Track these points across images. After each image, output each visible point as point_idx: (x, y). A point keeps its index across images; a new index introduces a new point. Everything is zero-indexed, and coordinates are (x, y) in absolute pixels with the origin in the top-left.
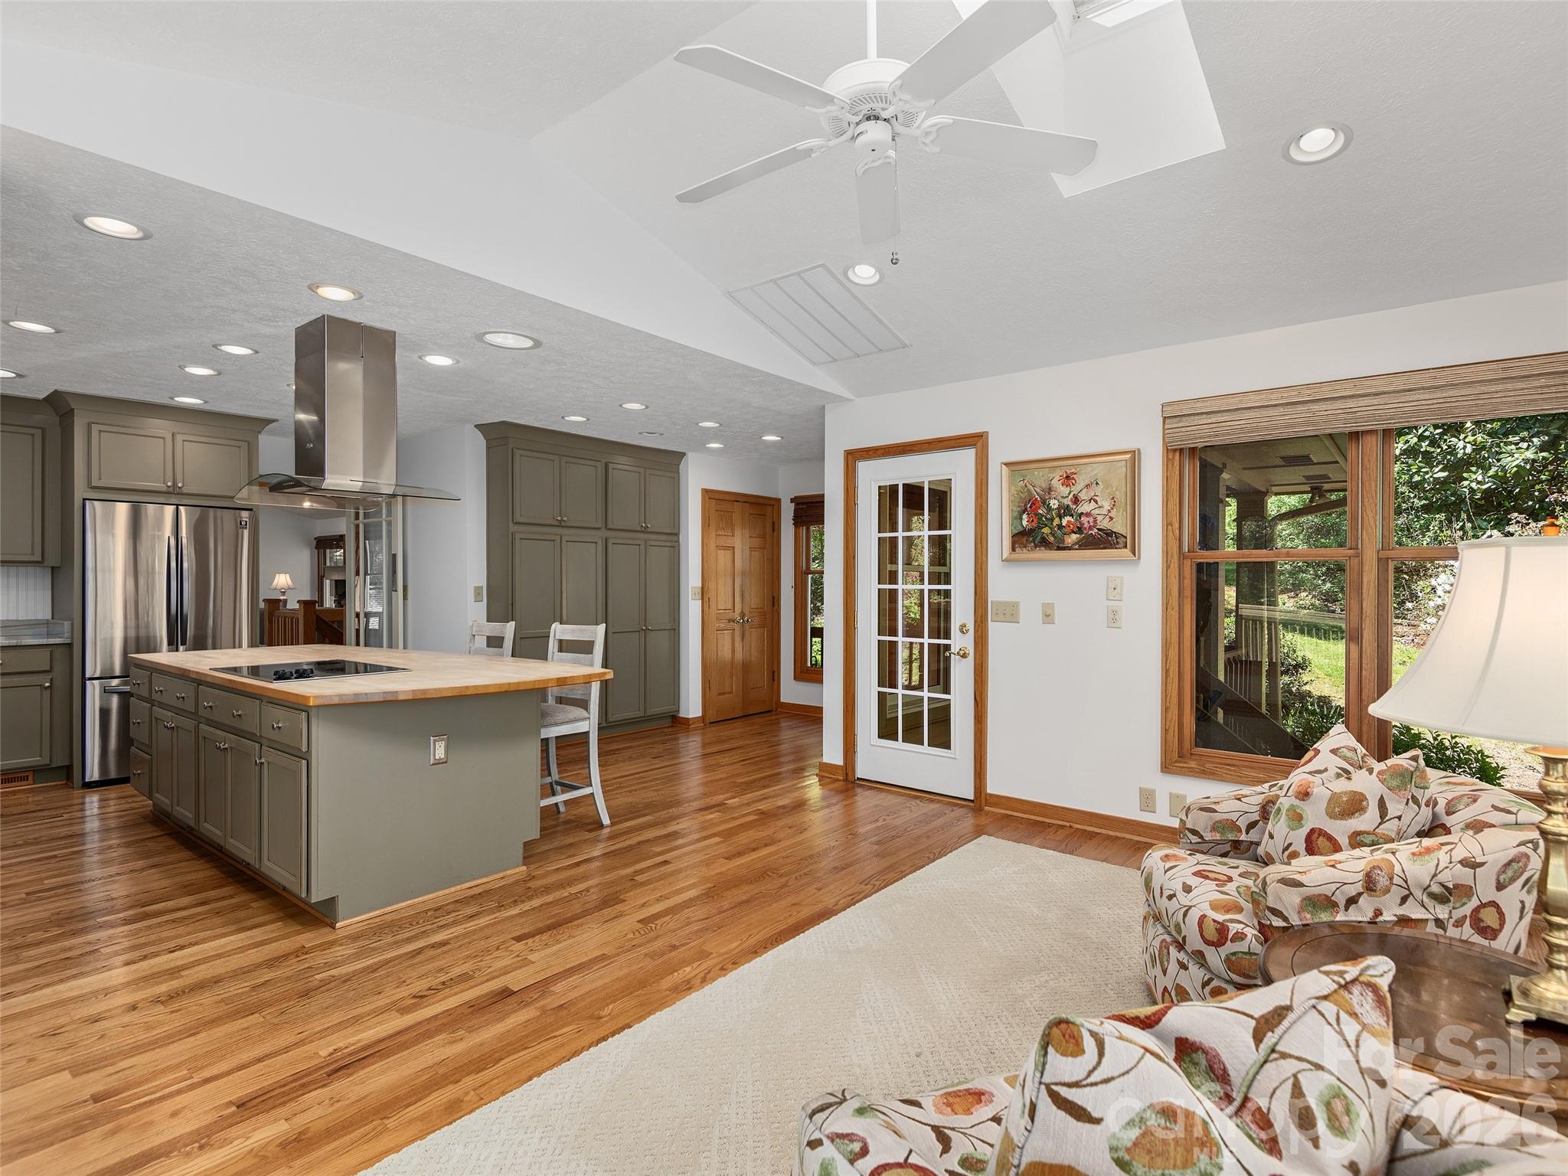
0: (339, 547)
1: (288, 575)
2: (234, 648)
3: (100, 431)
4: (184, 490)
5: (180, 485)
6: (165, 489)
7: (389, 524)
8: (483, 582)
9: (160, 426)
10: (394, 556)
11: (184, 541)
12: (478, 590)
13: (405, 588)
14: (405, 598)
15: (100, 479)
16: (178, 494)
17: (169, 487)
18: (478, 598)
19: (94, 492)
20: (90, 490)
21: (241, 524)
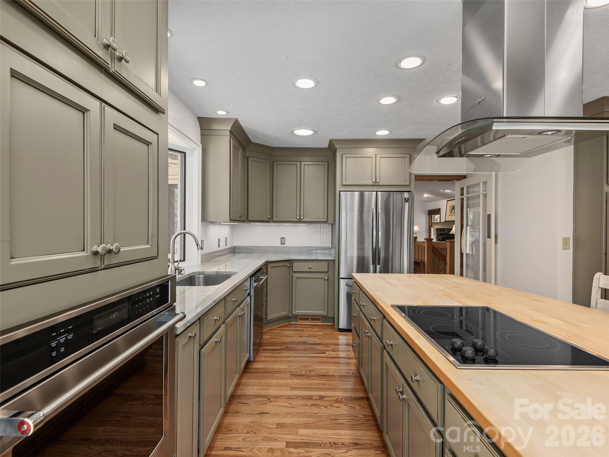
0: (438, 214)
1: (417, 226)
2: (400, 273)
3: (346, 157)
4: (380, 184)
5: (378, 181)
6: (371, 183)
7: (485, 196)
8: (570, 234)
9: (370, 151)
10: (489, 216)
11: (380, 210)
12: (566, 241)
13: (496, 236)
14: (496, 242)
15: (346, 181)
16: (378, 186)
17: (373, 182)
18: (565, 246)
19: (344, 187)
20: (342, 187)
21: (405, 200)
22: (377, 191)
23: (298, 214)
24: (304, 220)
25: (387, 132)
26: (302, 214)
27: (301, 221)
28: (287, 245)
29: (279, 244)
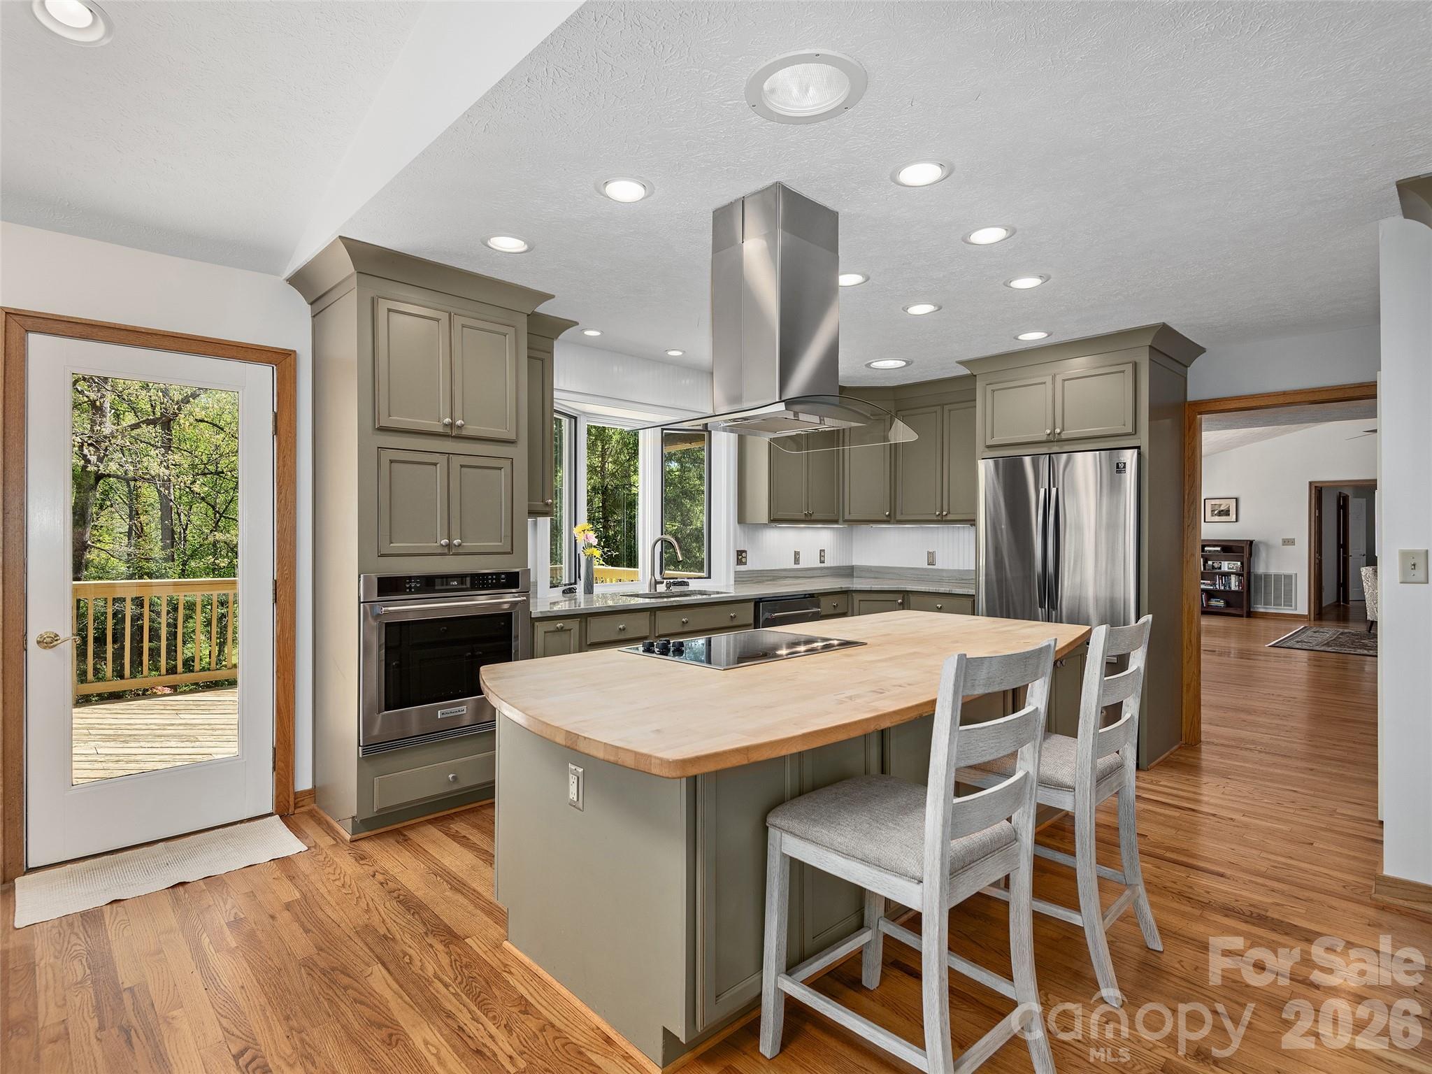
3: (994, 391)
4: (1064, 436)
5: (1059, 430)
6: (1044, 438)
12: (1411, 559)
15: (993, 437)
17: (1049, 435)
19: (990, 451)
20: (986, 449)
21: (1118, 467)
22: (1050, 454)
23: (939, 505)
24: (949, 518)
25: (1043, 333)
26: (945, 507)
27: (944, 519)
28: (939, 565)
29: (926, 566)
